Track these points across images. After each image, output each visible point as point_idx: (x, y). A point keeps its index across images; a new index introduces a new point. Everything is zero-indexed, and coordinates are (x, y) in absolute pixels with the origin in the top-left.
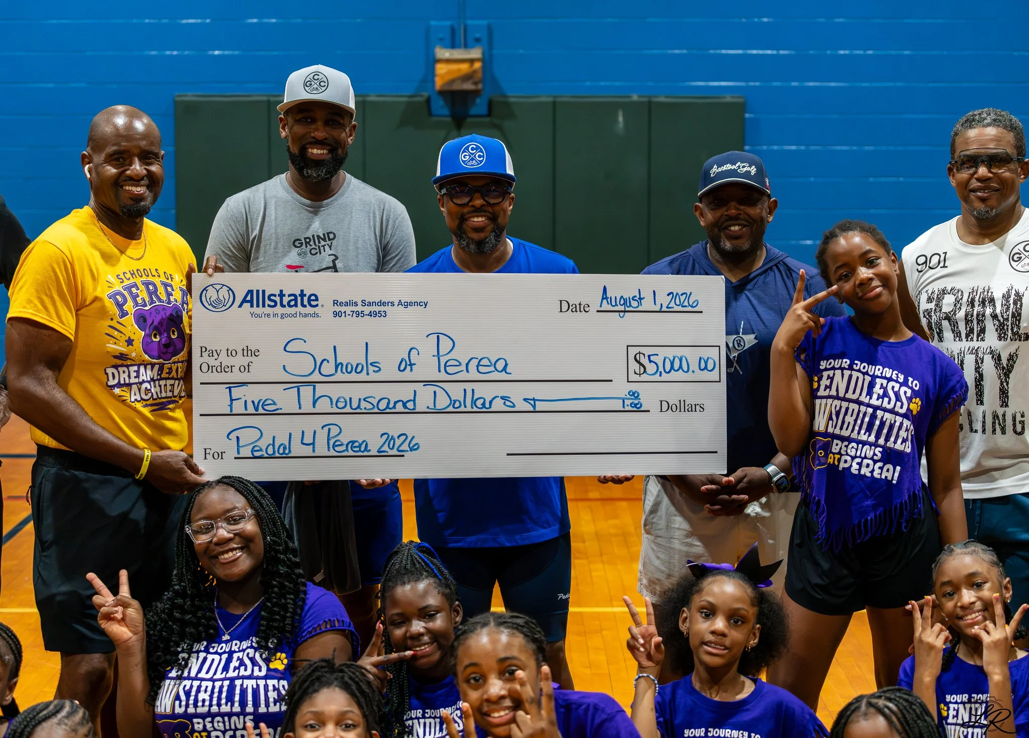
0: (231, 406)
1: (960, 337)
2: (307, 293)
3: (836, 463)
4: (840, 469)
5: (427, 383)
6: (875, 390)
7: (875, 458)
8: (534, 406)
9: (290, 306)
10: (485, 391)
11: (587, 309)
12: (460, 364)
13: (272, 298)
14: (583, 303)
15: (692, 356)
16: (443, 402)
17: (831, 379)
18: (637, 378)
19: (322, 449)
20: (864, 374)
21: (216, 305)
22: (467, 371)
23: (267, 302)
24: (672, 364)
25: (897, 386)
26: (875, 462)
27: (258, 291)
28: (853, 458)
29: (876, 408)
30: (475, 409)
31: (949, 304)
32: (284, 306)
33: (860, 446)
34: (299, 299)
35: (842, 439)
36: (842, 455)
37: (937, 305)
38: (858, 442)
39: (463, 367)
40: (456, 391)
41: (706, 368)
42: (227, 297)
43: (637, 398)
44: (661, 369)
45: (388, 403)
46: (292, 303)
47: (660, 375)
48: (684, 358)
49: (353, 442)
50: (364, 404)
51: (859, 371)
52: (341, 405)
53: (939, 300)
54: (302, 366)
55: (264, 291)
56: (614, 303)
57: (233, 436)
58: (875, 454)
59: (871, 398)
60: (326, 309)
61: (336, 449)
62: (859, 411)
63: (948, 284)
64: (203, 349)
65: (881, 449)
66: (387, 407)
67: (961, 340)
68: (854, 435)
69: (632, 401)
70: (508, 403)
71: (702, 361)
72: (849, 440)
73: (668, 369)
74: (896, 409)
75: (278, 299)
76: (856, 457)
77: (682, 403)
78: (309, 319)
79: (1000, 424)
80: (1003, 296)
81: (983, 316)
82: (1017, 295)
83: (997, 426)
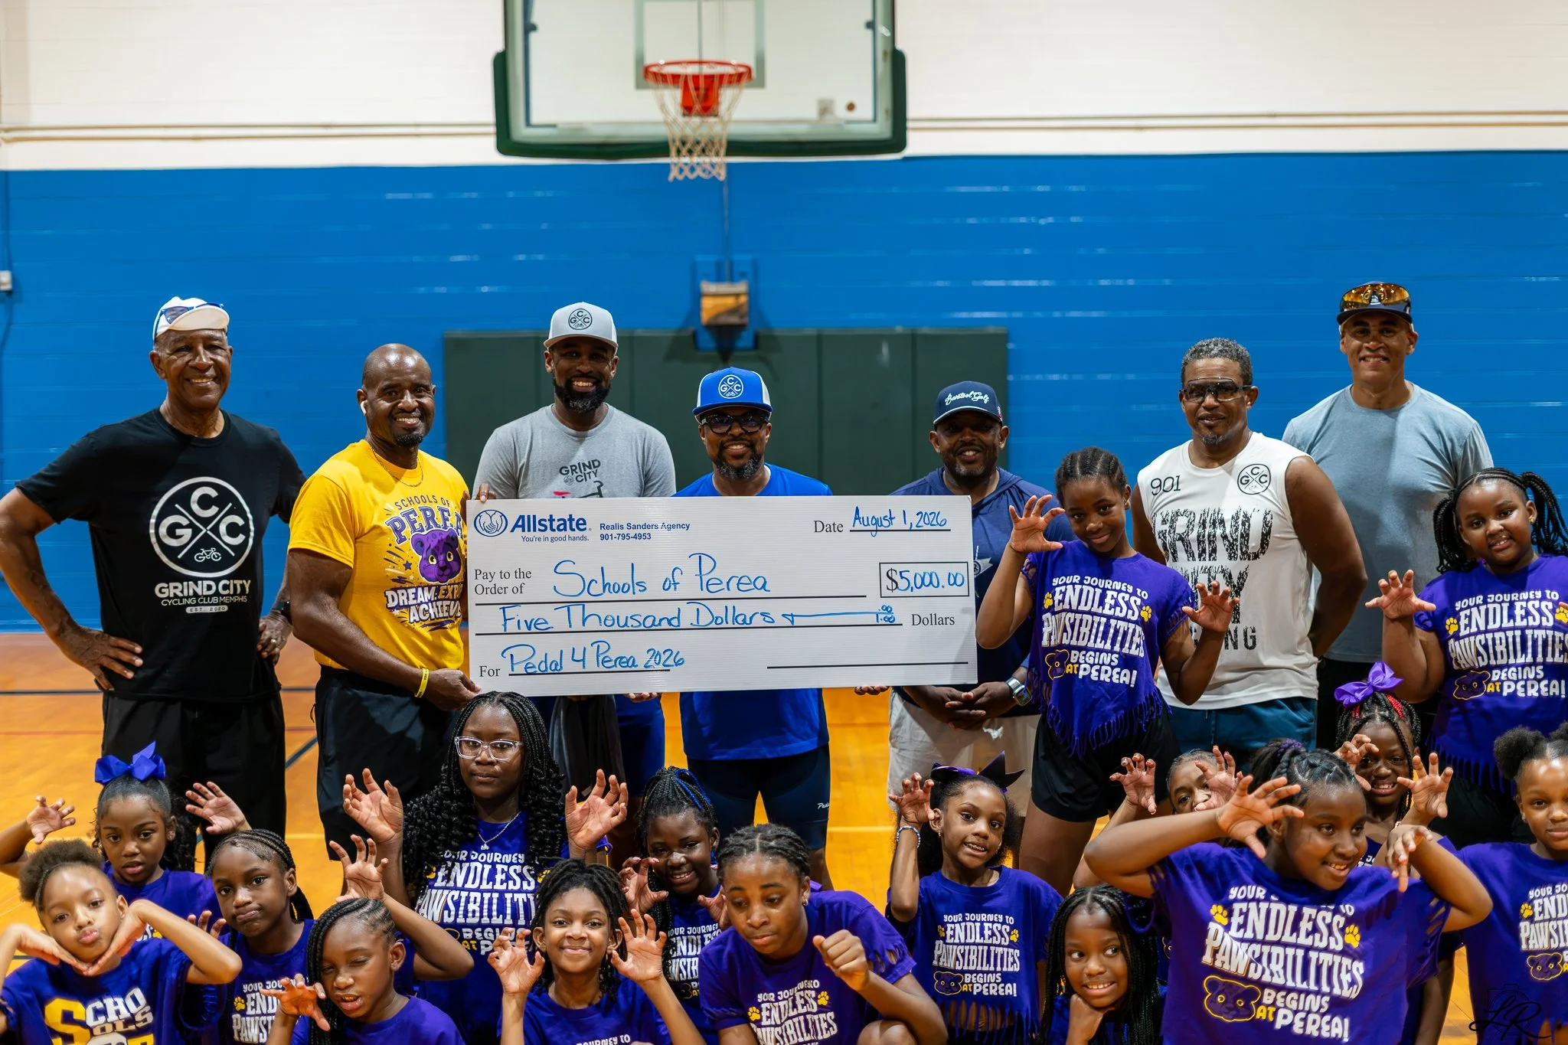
0: (505, 625)
1: (1193, 557)
2: (576, 517)
3: (1076, 672)
4: (1080, 677)
5: (691, 601)
6: (1106, 600)
7: (1113, 664)
8: (792, 622)
9: (561, 530)
10: (746, 608)
11: (840, 529)
12: (722, 583)
13: (543, 522)
14: (837, 524)
15: (942, 572)
16: (706, 618)
17: (1064, 593)
18: (889, 593)
19: (591, 665)
20: (1094, 587)
21: (489, 531)
22: (729, 589)
24: (923, 579)
25: (1127, 597)
26: (1113, 668)
27: (529, 517)
28: (1092, 666)
29: (1109, 617)
30: (736, 625)
31: (1183, 526)
32: (553, 530)
33: (1098, 653)
34: (568, 523)
35: (1080, 649)
36: (1080, 664)
37: (1171, 527)
38: (1096, 650)
39: (724, 585)
40: (718, 608)
41: (955, 583)
42: (499, 522)
43: (890, 612)
44: (912, 585)
45: (654, 620)
46: (562, 527)
47: (912, 590)
48: (934, 575)
49: (622, 658)
50: (631, 622)
51: (1090, 585)
52: (609, 623)
53: (1173, 521)
54: (571, 587)
55: (534, 517)
56: (866, 523)
57: (507, 654)
58: (1112, 661)
59: (1103, 609)
60: (593, 532)
61: (606, 664)
62: (1093, 621)
63: (1181, 506)
64: (478, 572)
65: (1117, 656)
66: (653, 624)
67: (1194, 560)
69: (885, 615)
70: (767, 619)
71: (952, 575)
74: (1128, 617)
75: (548, 524)
76: (1094, 664)
77: (933, 616)
78: (577, 542)
79: (1232, 640)
80: (1233, 518)
81: (1214, 536)
82: (1245, 516)
83: (1230, 642)
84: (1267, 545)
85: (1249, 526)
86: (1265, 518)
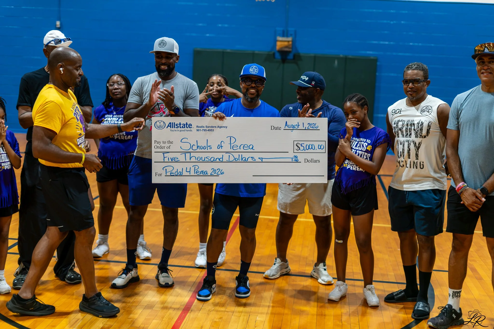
0: (164, 159)
1: (404, 136)
2: (188, 123)
3: (346, 166)
4: (347, 168)
5: (227, 152)
8: (262, 160)
9: (183, 128)
10: (246, 155)
11: (280, 129)
12: (238, 147)
13: (177, 125)
14: (279, 127)
15: (316, 144)
16: (232, 159)
18: (297, 151)
19: (192, 173)
21: (159, 127)
22: (240, 149)
24: (309, 147)
25: (363, 143)
27: (173, 123)
28: (351, 165)
29: (357, 150)
30: (242, 161)
31: (400, 125)
32: (181, 128)
34: (186, 125)
36: (348, 164)
37: (397, 125)
40: (236, 155)
41: (321, 148)
42: (163, 125)
43: (297, 158)
44: (305, 148)
45: (214, 159)
46: (184, 127)
47: (305, 150)
48: (313, 145)
49: (203, 171)
50: (206, 159)
52: (199, 159)
53: (398, 123)
54: (186, 147)
55: (174, 123)
56: (289, 127)
57: (165, 169)
60: (194, 129)
61: (197, 173)
63: (401, 118)
64: (155, 141)
66: (214, 160)
67: (404, 137)
69: (295, 159)
70: (253, 159)
71: (319, 146)
73: (307, 148)
74: (362, 150)
75: (179, 125)
76: (352, 165)
77: (312, 160)
78: (189, 132)
79: (415, 165)
80: (417, 123)
81: (411, 129)
82: (422, 123)
83: (415, 166)
84: (429, 133)
85: (423, 126)
86: (429, 124)
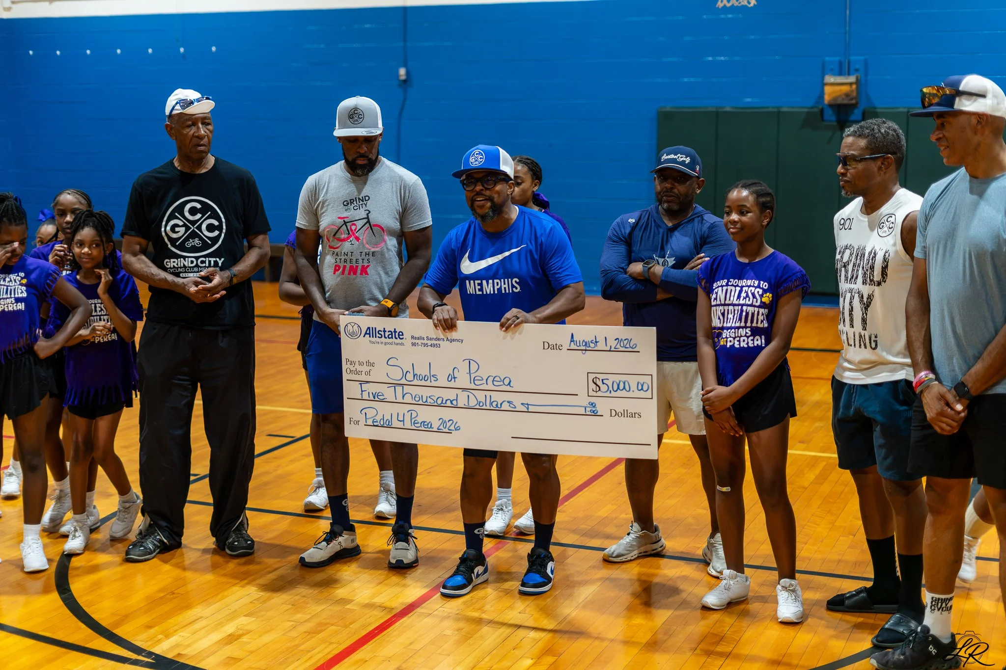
0: (362, 394)
1: (847, 280)
4: (728, 346)
5: (463, 390)
6: (742, 294)
7: (747, 335)
8: (528, 409)
9: (389, 338)
10: (497, 397)
11: (561, 348)
12: (483, 379)
13: (380, 332)
14: (558, 344)
15: (630, 380)
16: (473, 402)
17: (717, 293)
18: (594, 394)
19: (408, 424)
20: (735, 286)
21: (352, 335)
22: (487, 384)
23: (377, 335)
24: (618, 385)
25: (753, 290)
26: (748, 337)
28: (734, 338)
29: (743, 305)
31: (847, 257)
32: (386, 338)
33: (737, 330)
35: (728, 328)
36: (728, 338)
37: (841, 257)
38: (735, 328)
39: (485, 381)
41: (642, 389)
42: (357, 331)
43: (594, 406)
44: (611, 388)
45: (442, 401)
47: (610, 392)
49: (424, 422)
50: (429, 400)
51: (732, 285)
52: (417, 399)
54: (396, 374)
56: (578, 345)
57: (363, 412)
58: (746, 333)
59: (740, 300)
60: (408, 341)
62: (734, 310)
65: (749, 329)
67: (847, 282)
68: (733, 325)
69: (591, 408)
70: (511, 405)
71: (639, 384)
72: (731, 328)
73: (615, 389)
74: (754, 304)
75: (382, 333)
76: (736, 337)
77: (626, 411)
78: (399, 346)
80: (869, 253)
81: (859, 266)
82: (875, 252)
83: (862, 343)
84: (886, 275)
85: (875, 261)
86: (885, 255)
